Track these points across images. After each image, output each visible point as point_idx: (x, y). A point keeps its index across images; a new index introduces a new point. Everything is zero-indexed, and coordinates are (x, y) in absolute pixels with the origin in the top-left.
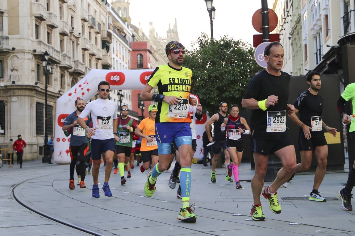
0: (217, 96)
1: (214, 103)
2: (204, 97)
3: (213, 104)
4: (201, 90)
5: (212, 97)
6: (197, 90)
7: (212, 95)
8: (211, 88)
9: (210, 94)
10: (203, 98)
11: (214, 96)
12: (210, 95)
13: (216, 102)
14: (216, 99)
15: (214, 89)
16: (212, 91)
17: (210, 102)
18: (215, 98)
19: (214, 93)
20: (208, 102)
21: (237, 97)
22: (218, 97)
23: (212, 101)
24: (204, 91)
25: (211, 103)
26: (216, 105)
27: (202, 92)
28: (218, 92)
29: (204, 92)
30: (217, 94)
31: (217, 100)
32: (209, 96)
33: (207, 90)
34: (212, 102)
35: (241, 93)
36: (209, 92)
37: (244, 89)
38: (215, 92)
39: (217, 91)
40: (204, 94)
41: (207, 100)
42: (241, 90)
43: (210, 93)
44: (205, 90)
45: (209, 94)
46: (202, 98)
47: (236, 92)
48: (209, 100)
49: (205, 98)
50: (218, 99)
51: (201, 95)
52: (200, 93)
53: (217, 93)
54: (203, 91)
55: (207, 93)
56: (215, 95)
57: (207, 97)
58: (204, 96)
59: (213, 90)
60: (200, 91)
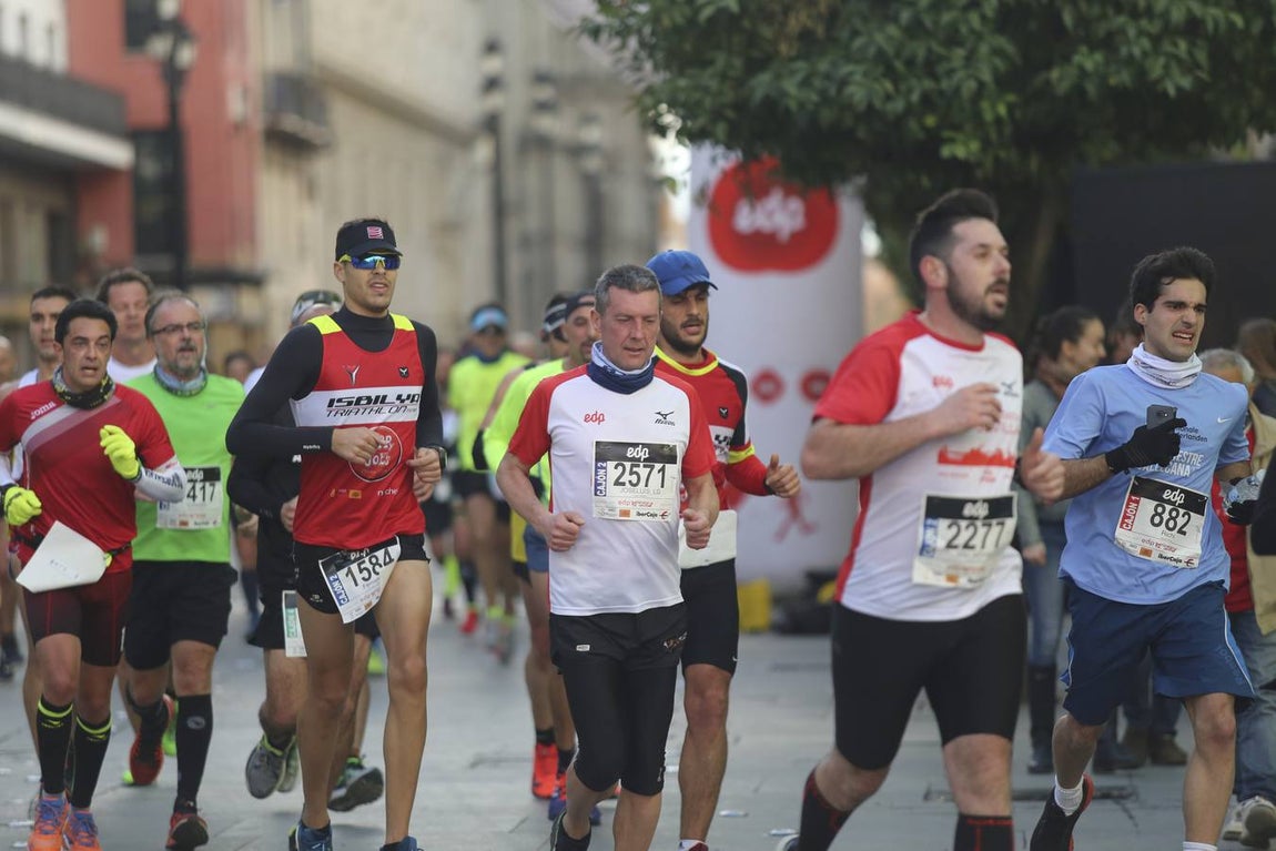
0: (1004, 82)
1: (975, 146)
2: (888, 98)
3: (960, 151)
4: (855, 33)
5: (957, 90)
6: (820, 30)
7: (951, 72)
8: (946, 17)
9: (941, 69)
10: (878, 104)
11: (971, 85)
12: (935, 77)
13: (993, 136)
14: (988, 116)
15: (974, 19)
16: (953, 39)
17: (934, 140)
18: (985, 105)
19: (970, 59)
20: (921, 135)
21: (1179, 89)
22: (1011, 98)
23: (957, 128)
24: (890, 38)
25: (946, 152)
26: (989, 163)
27: (872, 51)
28: (1010, 48)
29: (890, 50)
30: (998, 62)
31: (998, 121)
32: (928, 84)
33: (915, 29)
34: (952, 141)
35: (1212, 56)
36: (930, 51)
37: (1238, 20)
38: (984, 49)
39: (1002, 42)
40: (890, 73)
41: (913, 125)
42: (1210, 26)
43: (941, 59)
44: (892, 30)
45: (930, 67)
46: (870, 107)
47: (1167, 47)
48: (930, 121)
49: (898, 106)
50: (1011, 108)
51: (858, 78)
52: (849, 59)
53: (997, 52)
54: (879, 38)
55: (910, 63)
56: (987, 76)
57: (915, 97)
58: (889, 86)
59: (964, 30)
60: (858, 43)
